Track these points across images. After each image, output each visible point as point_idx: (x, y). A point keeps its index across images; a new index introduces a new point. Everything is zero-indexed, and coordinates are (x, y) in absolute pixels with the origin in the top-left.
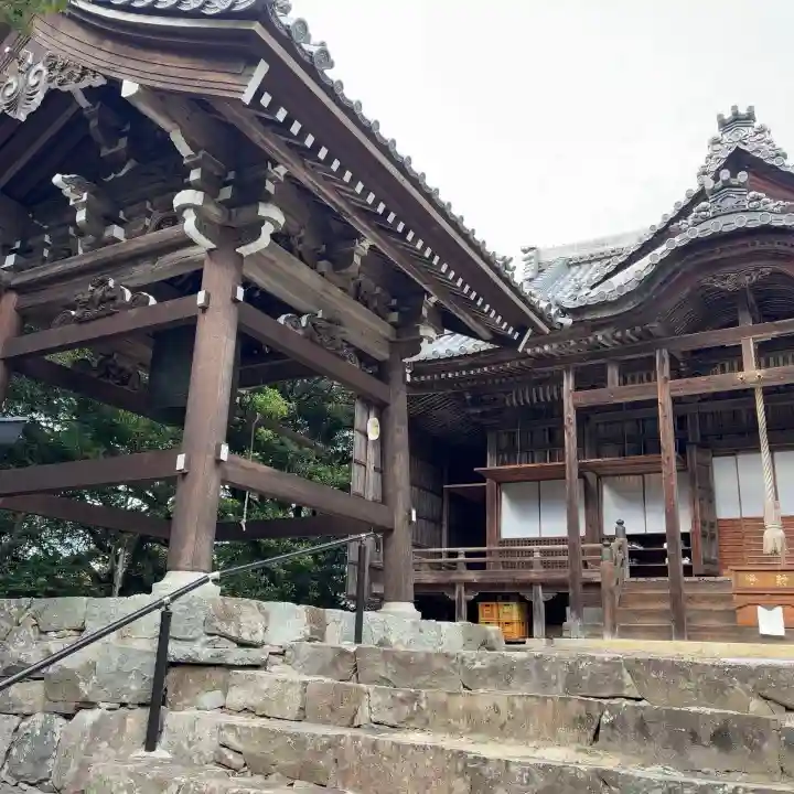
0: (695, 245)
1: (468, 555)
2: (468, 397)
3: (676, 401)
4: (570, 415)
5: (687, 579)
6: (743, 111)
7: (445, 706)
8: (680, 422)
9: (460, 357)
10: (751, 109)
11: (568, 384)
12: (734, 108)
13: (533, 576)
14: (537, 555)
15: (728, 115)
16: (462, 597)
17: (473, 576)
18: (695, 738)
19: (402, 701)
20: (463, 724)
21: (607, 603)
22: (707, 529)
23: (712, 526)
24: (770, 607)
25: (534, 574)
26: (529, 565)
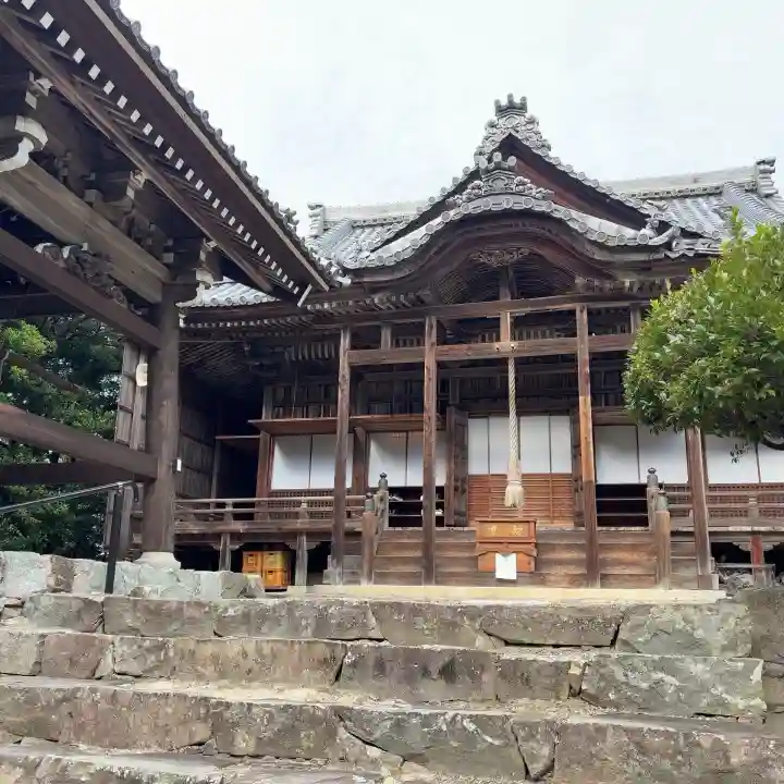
0: (467, 221)
1: (236, 505)
2: (246, 349)
3: (440, 365)
4: (344, 371)
5: (439, 529)
6: (517, 100)
7: (193, 653)
8: (443, 385)
9: (240, 307)
10: (524, 99)
11: (345, 342)
12: (510, 96)
13: (299, 526)
14: (304, 505)
15: (504, 102)
16: (226, 547)
17: (240, 526)
18: (426, 672)
19: (148, 650)
20: (209, 671)
21: (366, 551)
22: (459, 484)
23: (464, 481)
24: (505, 554)
25: (300, 524)
26: (297, 516)
